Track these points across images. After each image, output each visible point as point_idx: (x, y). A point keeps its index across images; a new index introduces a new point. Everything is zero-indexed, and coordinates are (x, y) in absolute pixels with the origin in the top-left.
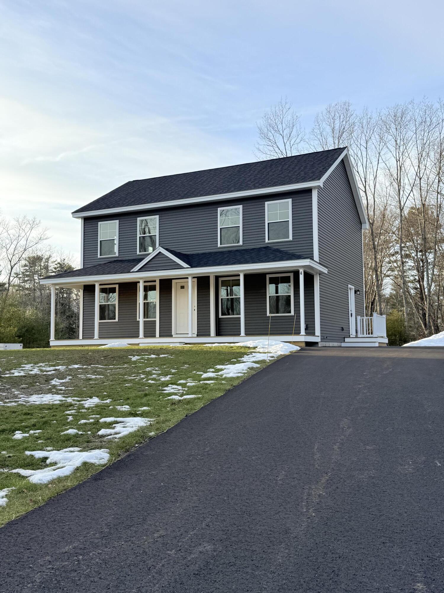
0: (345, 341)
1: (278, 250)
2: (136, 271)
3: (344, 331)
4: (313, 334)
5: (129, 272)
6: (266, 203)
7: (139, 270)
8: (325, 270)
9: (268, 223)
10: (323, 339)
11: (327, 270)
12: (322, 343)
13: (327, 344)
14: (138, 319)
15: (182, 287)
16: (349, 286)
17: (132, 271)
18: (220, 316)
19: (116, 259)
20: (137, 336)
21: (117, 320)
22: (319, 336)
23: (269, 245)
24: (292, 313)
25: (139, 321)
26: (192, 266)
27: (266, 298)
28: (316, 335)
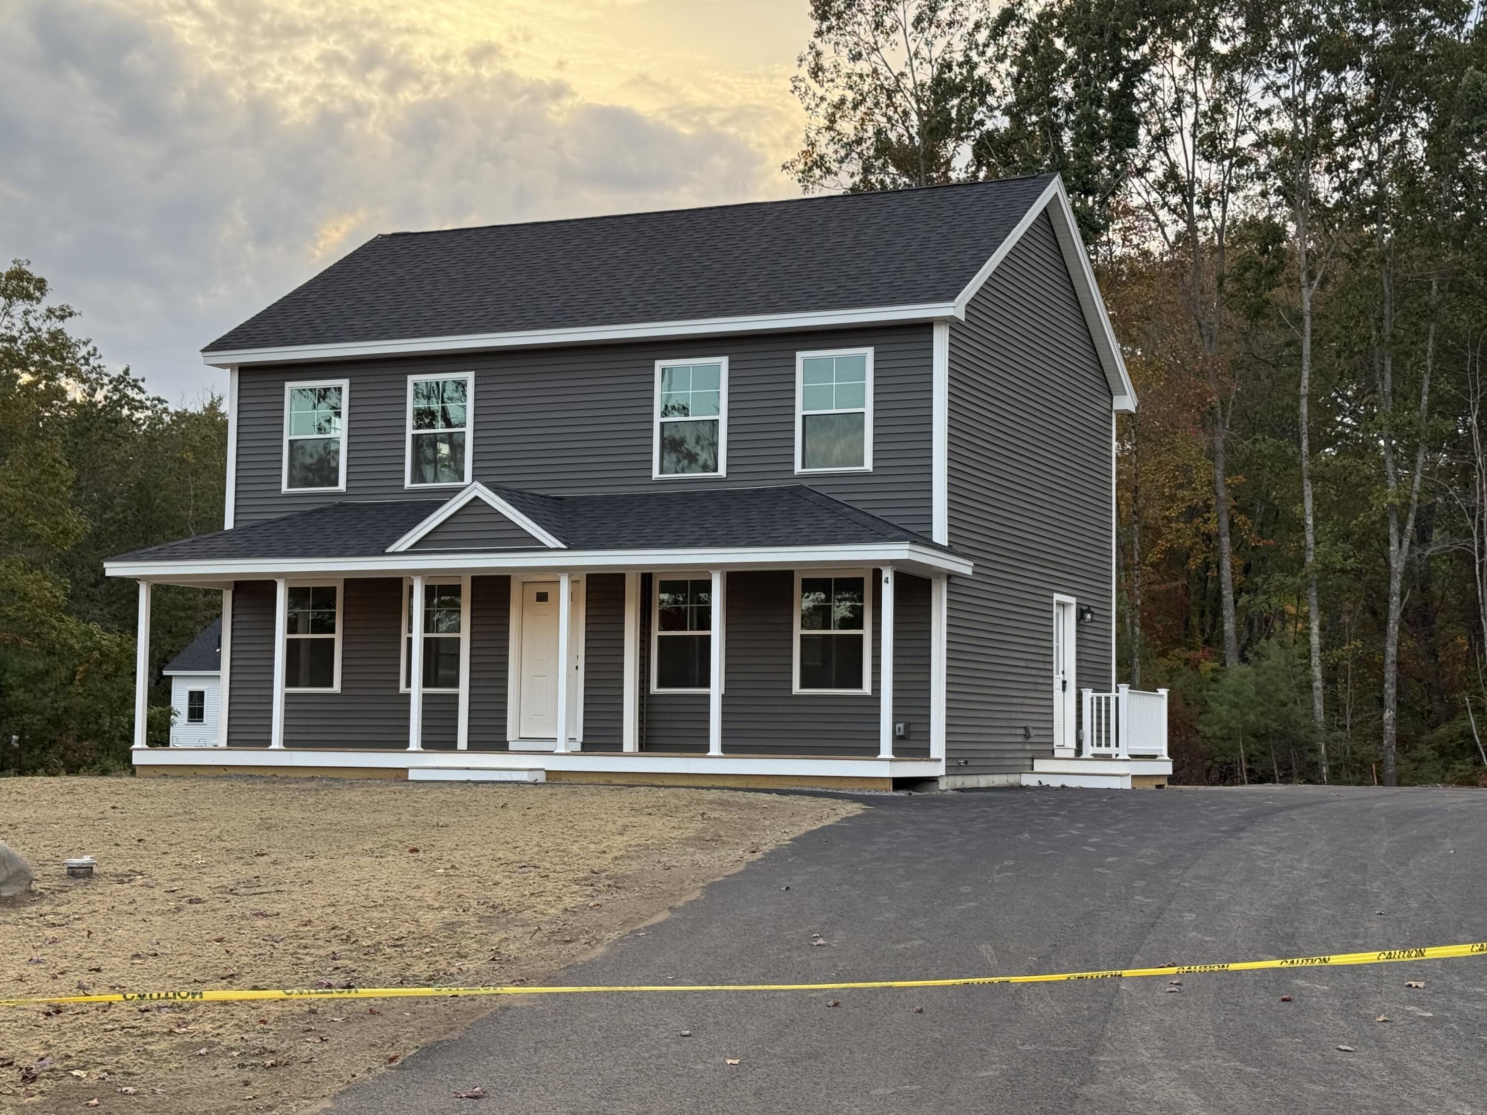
0: (1036, 770)
1: (828, 504)
2: (402, 549)
3: (1031, 740)
4: (923, 753)
5: (383, 554)
6: (800, 356)
7: (411, 547)
8: (965, 568)
9: (804, 417)
10: (955, 766)
11: (972, 564)
12: (952, 778)
13: (971, 782)
14: (403, 689)
15: (542, 597)
16: (1057, 597)
17: (389, 550)
18: (654, 689)
19: (337, 501)
20: (402, 744)
21: (337, 688)
22: (939, 760)
23: (806, 483)
24: (867, 688)
25: (408, 696)
26: (572, 545)
27: (791, 640)
28: (933, 756)
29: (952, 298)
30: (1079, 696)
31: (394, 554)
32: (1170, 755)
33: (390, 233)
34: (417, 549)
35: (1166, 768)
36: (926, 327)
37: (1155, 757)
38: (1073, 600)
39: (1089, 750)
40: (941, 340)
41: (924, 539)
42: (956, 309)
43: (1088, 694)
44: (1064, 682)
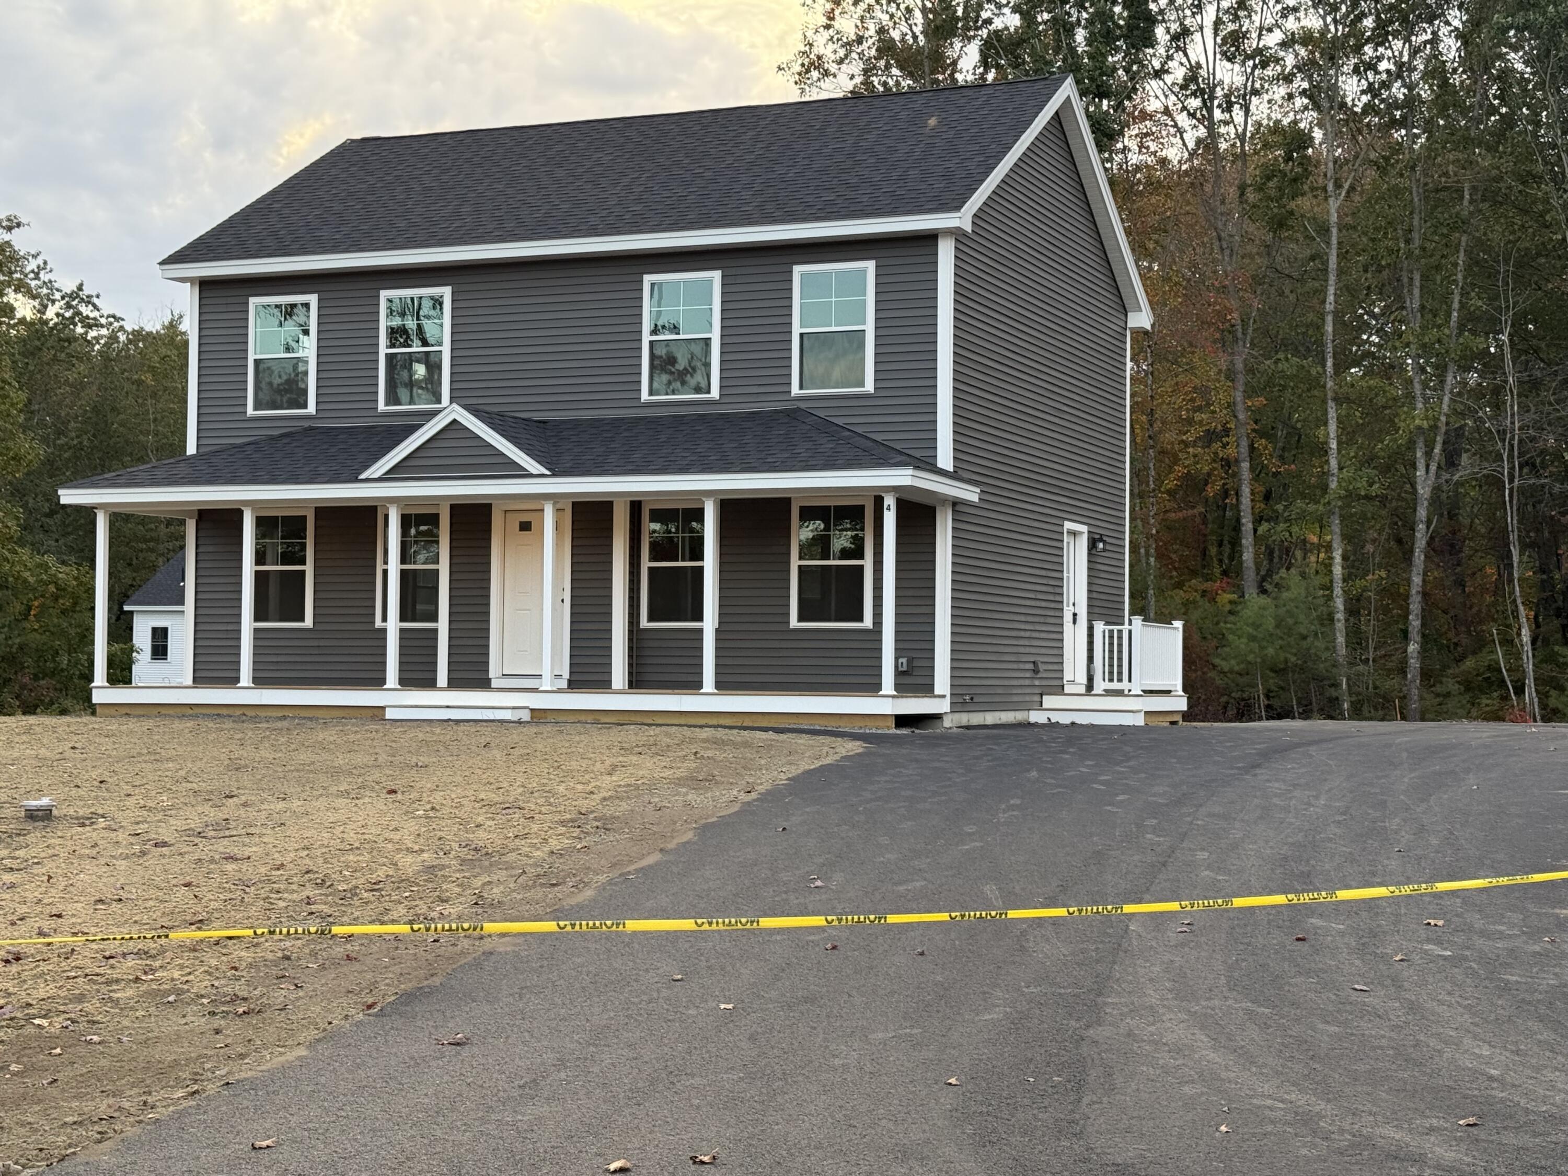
0: (1044, 706)
1: (826, 427)
2: (376, 476)
3: (1040, 675)
4: (927, 689)
5: (356, 480)
6: (798, 270)
7: (389, 472)
8: (971, 494)
9: (802, 335)
10: (960, 702)
11: (978, 490)
12: (957, 715)
13: (977, 719)
14: (378, 623)
15: (525, 526)
16: (1068, 525)
17: (362, 476)
18: (644, 623)
19: (306, 424)
20: (378, 682)
21: (309, 622)
22: (944, 696)
23: (803, 405)
24: (868, 622)
25: (384, 631)
26: (556, 472)
27: (788, 571)
28: (937, 692)
29: (958, 208)
30: (1091, 629)
31: (367, 480)
32: (1184, 690)
33: (359, 137)
34: (391, 475)
35: (1181, 704)
36: (930, 239)
37: (1169, 692)
38: (1084, 529)
39: (1100, 685)
40: (946, 253)
41: (928, 464)
42: (962, 219)
43: (1100, 627)
44: (1075, 615)
